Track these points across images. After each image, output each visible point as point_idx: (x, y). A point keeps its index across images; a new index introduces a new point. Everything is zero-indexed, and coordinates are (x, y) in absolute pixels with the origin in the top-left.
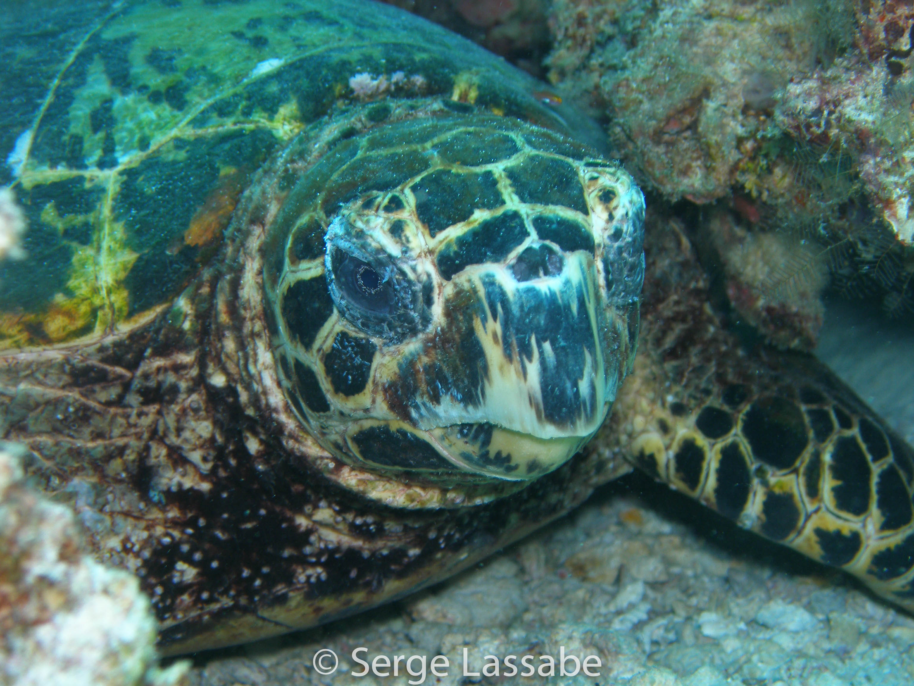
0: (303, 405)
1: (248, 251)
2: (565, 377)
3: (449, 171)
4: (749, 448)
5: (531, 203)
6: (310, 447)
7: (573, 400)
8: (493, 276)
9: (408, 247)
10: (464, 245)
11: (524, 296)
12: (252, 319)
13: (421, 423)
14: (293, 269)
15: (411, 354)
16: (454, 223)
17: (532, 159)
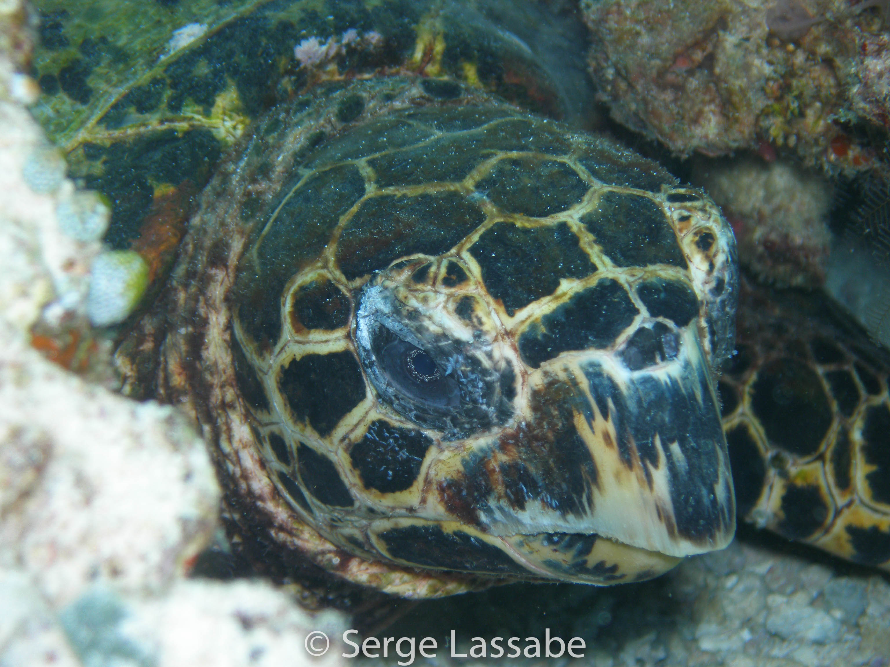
0: (306, 494)
1: (211, 302)
2: (699, 484)
3: (513, 225)
4: (762, 431)
5: (627, 266)
6: (307, 541)
7: (711, 509)
8: (599, 365)
9: (481, 331)
10: (555, 326)
11: (641, 388)
12: (222, 387)
13: (493, 528)
14: (299, 338)
15: (482, 450)
16: (537, 298)
17: (609, 197)
